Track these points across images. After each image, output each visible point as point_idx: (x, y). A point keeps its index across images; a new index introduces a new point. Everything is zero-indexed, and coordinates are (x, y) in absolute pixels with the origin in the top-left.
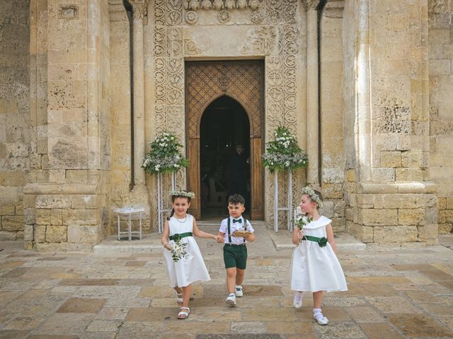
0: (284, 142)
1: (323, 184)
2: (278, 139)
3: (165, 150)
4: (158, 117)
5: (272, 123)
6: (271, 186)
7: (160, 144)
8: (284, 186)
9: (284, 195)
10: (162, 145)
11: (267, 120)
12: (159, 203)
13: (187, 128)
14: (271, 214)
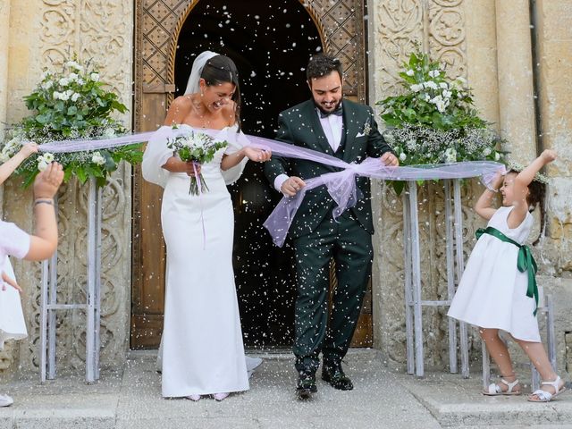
0: (432, 94)
1: (554, 228)
2: (415, 88)
3: (71, 111)
4: (53, 18)
5: (392, 48)
6: (395, 235)
7: (56, 95)
8: (436, 234)
9: (434, 263)
10: (64, 96)
11: (375, 37)
12: (45, 287)
13: (138, 63)
14: (397, 324)
